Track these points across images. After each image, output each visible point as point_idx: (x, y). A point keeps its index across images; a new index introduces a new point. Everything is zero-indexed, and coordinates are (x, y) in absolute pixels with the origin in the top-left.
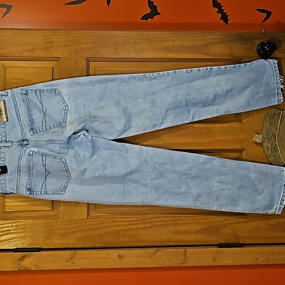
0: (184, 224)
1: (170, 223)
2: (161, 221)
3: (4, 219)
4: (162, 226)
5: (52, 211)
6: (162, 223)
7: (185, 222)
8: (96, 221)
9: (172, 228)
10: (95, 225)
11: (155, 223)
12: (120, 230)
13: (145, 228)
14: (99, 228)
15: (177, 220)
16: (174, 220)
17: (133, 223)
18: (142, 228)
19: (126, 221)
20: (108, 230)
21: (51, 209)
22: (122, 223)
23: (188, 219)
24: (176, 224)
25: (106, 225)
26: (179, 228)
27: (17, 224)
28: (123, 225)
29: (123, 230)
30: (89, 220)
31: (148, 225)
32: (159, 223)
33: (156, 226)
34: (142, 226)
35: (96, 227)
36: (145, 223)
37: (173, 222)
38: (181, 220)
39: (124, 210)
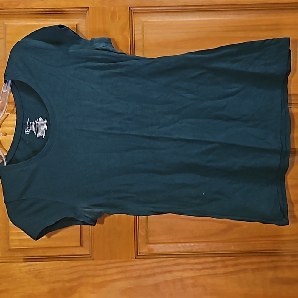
0: (290, 267)
1: (265, 265)
2: (252, 263)
3: (8, 260)
4: (253, 270)
5: (81, 248)
6: (254, 267)
7: (291, 264)
8: (149, 264)
9: (270, 274)
10: (147, 269)
11: (243, 267)
12: (187, 278)
13: (226, 274)
14: (154, 274)
15: (277, 261)
16: (272, 262)
17: (207, 265)
18: (222, 274)
19: (196, 263)
20: (169, 277)
21: (80, 245)
22: (190, 267)
23: (294, 259)
24: (276, 268)
25: (165, 269)
26: (280, 274)
27: (29, 268)
28: (191, 270)
29: (193, 278)
30: (138, 262)
31: (231, 269)
32: (249, 267)
33: (245, 271)
34: (222, 271)
35: (149, 272)
36: (226, 266)
37: (271, 265)
38: (284, 261)
39: (193, 245)
